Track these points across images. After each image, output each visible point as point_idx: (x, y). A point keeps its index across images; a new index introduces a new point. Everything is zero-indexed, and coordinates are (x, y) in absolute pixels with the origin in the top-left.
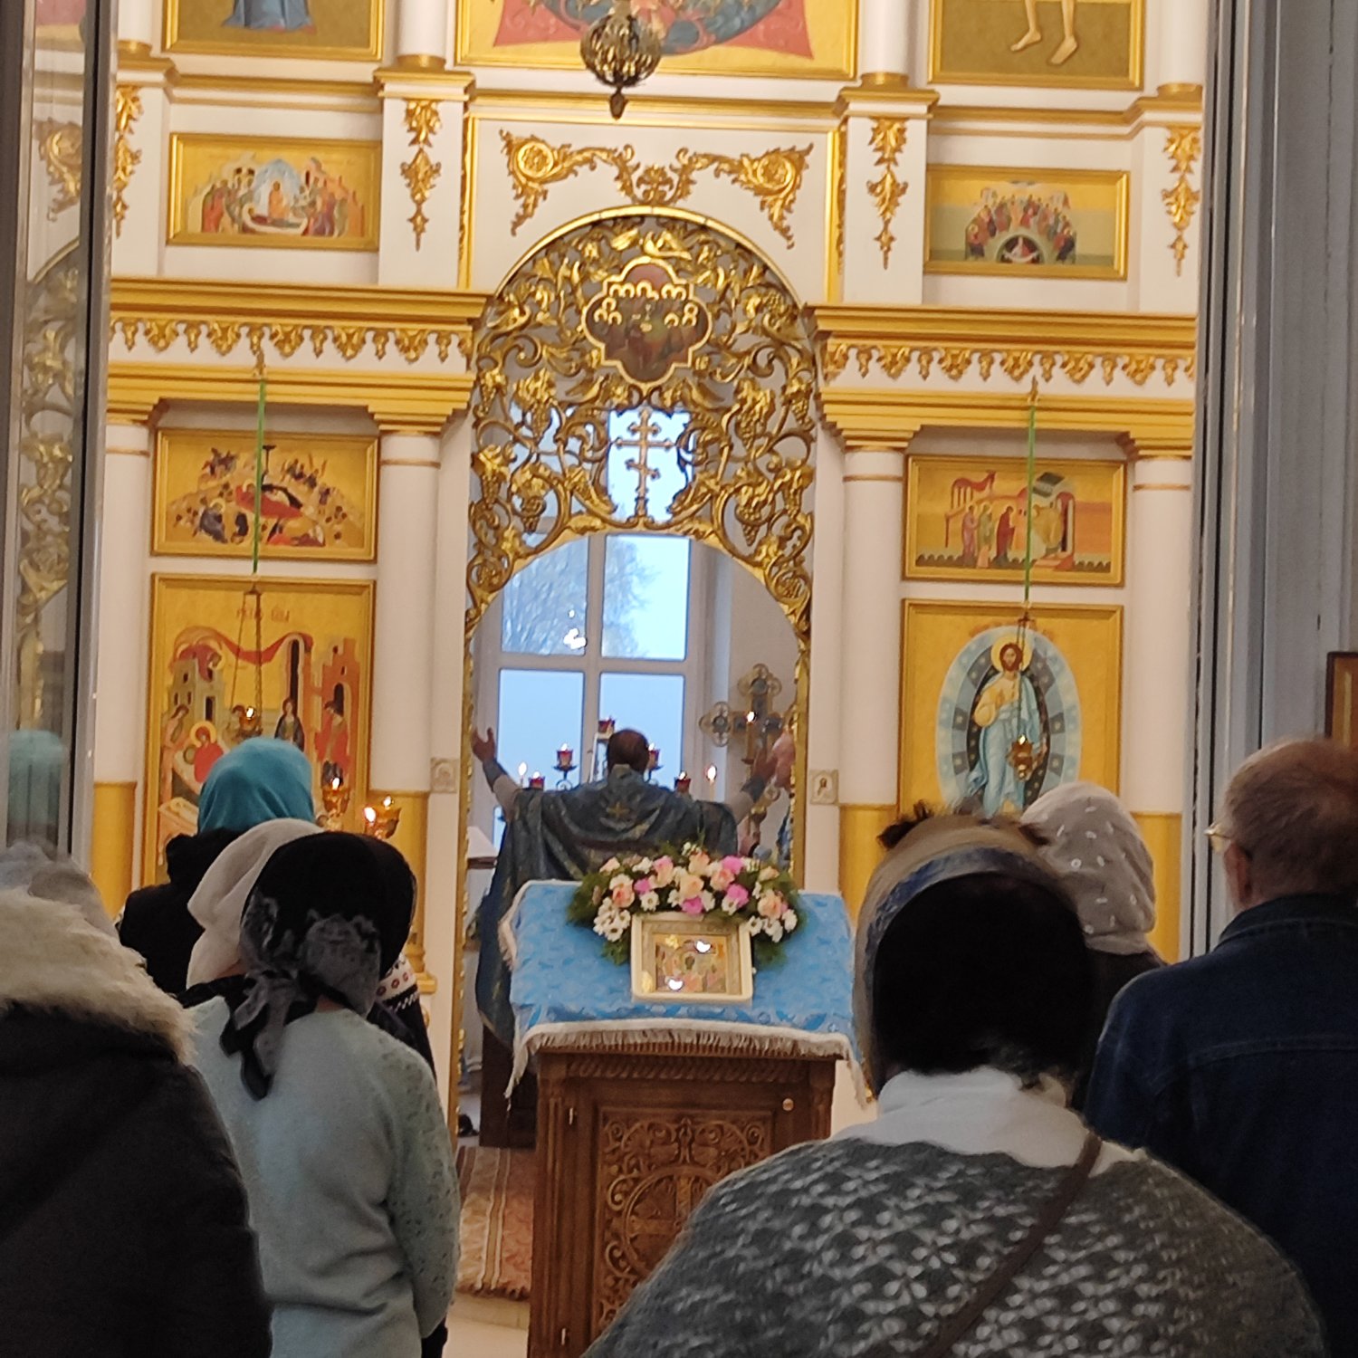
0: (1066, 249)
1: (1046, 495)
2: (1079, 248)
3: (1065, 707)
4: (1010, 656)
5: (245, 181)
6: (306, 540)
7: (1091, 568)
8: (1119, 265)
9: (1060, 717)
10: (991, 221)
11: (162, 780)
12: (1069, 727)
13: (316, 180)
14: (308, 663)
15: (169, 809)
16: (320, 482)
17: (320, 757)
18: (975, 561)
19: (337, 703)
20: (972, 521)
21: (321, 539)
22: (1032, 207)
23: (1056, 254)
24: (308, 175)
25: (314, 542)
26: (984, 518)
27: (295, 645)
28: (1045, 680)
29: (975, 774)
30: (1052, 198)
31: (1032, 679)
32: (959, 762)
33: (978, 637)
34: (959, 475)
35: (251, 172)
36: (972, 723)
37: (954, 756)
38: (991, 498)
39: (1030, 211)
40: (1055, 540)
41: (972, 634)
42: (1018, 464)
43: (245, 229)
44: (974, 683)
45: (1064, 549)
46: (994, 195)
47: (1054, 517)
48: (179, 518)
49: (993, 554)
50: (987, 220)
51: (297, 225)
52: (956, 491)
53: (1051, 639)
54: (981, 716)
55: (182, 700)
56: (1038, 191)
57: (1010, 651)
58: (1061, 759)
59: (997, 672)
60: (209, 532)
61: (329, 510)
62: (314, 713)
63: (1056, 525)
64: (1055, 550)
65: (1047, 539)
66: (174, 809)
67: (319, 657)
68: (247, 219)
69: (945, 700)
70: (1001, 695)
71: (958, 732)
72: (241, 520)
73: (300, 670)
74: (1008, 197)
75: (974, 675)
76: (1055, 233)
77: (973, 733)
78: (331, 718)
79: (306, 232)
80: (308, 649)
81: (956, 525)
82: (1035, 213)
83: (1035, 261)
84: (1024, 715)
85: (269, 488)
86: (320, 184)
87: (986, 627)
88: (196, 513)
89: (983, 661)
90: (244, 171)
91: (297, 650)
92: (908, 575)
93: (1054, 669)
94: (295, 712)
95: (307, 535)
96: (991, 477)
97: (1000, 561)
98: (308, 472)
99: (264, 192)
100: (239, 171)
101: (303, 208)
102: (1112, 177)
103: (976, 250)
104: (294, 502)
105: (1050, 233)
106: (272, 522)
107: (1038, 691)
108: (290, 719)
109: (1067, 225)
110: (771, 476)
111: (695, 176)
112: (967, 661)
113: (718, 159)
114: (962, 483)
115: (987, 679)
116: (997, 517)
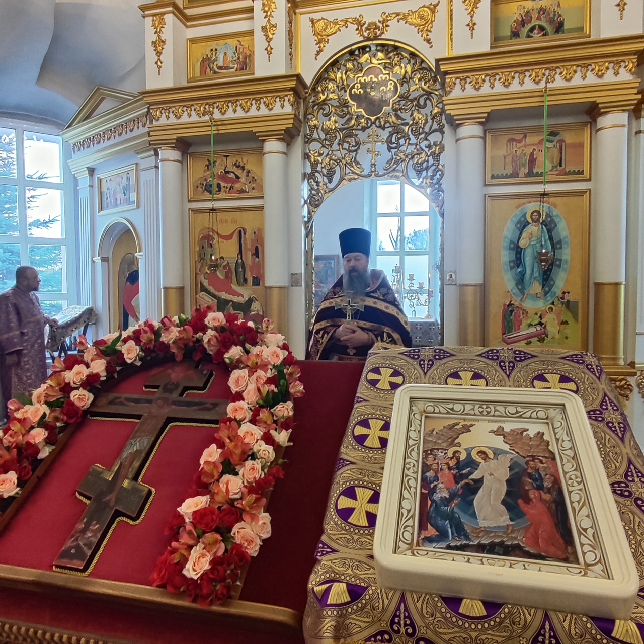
0: (559, 27)
1: (552, 142)
2: (566, 26)
3: (562, 237)
4: (535, 216)
5: (214, 54)
6: (242, 191)
7: (574, 173)
8: (587, 30)
9: (560, 242)
10: (523, 20)
11: (196, 285)
12: (564, 246)
13: (240, 49)
14: (245, 239)
15: (199, 296)
16: (246, 168)
17: (251, 275)
18: (518, 174)
19: (256, 253)
20: (517, 157)
21: (247, 190)
22: (542, 10)
23: (555, 30)
24: (236, 47)
25: (245, 192)
26: (522, 155)
27: (240, 231)
28: (552, 226)
29: (519, 269)
30: (552, 5)
31: (546, 226)
32: (512, 264)
33: (520, 209)
34: (510, 137)
35: (216, 50)
36: (518, 247)
37: (510, 262)
38: (525, 146)
39: (542, 13)
40: (556, 161)
41: (517, 207)
42: (538, 130)
43: (215, 72)
44: (519, 229)
45: (561, 166)
46: (524, 8)
47: (556, 152)
48: (197, 187)
49: (527, 171)
50: (520, 19)
51: (233, 68)
52: (508, 144)
53: (555, 207)
54: (522, 243)
55: (202, 255)
57: (535, 214)
58: (560, 260)
59: (529, 224)
60: (208, 191)
61: (250, 179)
62: (248, 258)
63: (556, 155)
64: (556, 166)
65: (553, 162)
66: (201, 296)
67: (249, 236)
68: (215, 68)
69: (505, 238)
70: (531, 234)
71: (511, 251)
72: (219, 186)
73: (242, 242)
74: (530, 7)
75: (519, 226)
76: (554, 20)
77: (518, 251)
78: (255, 259)
79: (237, 70)
80: (245, 234)
81: (509, 160)
82: (544, 13)
83: (544, 35)
84: (543, 241)
85: (228, 172)
86: (241, 50)
87: (524, 204)
88: (203, 185)
89: (522, 219)
90: (214, 50)
91: (241, 233)
92: (487, 183)
93: (557, 220)
94: (241, 259)
95: (242, 189)
96: (525, 137)
97: (530, 174)
98: (241, 164)
99: (221, 57)
100: (212, 50)
101: (235, 61)
103: (515, 34)
104: (238, 177)
105: (551, 21)
106: (230, 185)
107: (549, 231)
108: (240, 261)
109: (560, 16)
110: (427, 150)
111: (389, 23)
112: (515, 220)
113: (398, 14)
114: (511, 140)
115: (525, 227)
116: (528, 154)
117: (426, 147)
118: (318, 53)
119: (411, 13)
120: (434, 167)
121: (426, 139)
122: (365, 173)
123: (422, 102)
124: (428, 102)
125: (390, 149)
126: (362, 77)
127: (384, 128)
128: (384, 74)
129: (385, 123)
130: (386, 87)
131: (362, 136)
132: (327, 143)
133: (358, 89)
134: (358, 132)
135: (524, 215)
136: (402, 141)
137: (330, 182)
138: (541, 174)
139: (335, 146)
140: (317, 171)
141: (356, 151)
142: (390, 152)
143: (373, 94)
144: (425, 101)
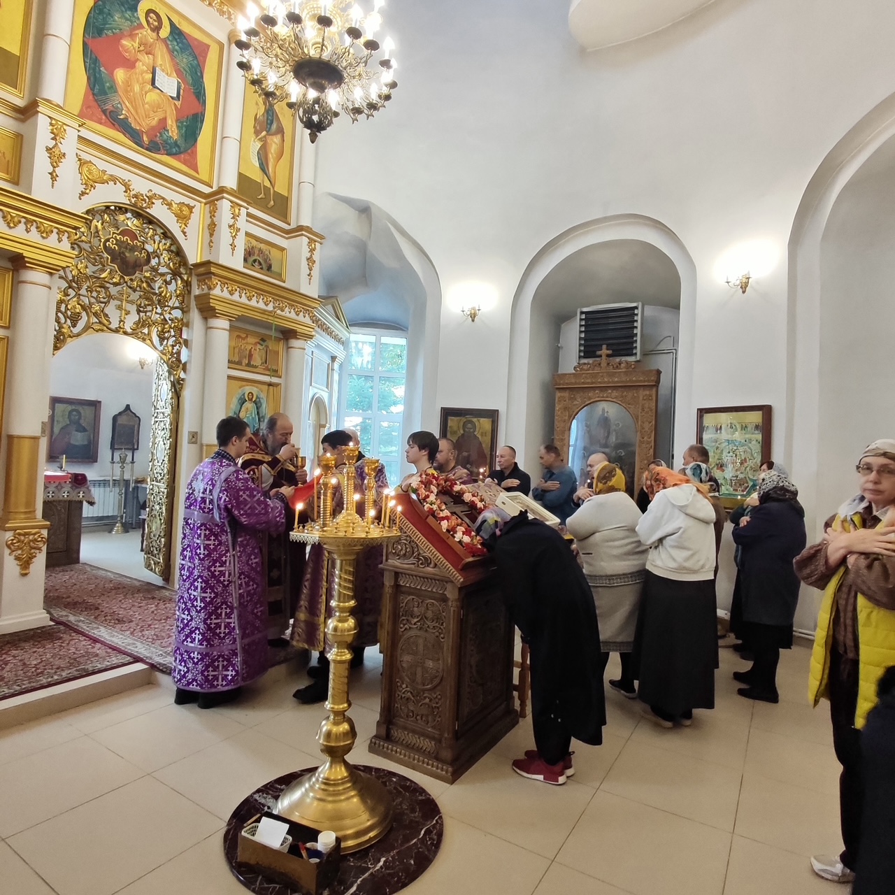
0: (269, 268)
1: (262, 345)
2: (273, 268)
4: (250, 396)
8: (283, 277)
18: (242, 363)
20: (242, 350)
22: (261, 251)
23: (267, 268)
26: (245, 349)
28: (259, 405)
30: (266, 250)
31: (256, 404)
34: (238, 333)
36: (239, 417)
38: (247, 343)
40: (264, 360)
41: (240, 388)
42: (254, 334)
46: (251, 243)
49: (247, 362)
50: (249, 251)
53: (260, 392)
54: (241, 415)
56: (262, 246)
57: (250, 394)
59: (246, 401)
63: (264, 356)
70: (247, 409)
74: (254, 245)
76: (267, 261)
81: (237, 350)
82: (261, 253)
83: (262, 269)
84: (253, 416)
87: (244, 386)
93: (262, 401)
96: (247, 337)
97: (249, 365)
102: (282, 249)
105: (265, 261)
107: (257, 408)
109: (270, 260)
110: (170, 322)
111: (154, 201)
112: (238, 396)
113: (163, 198)
114: (238, 337)
115: (243, 403)
116: (248, 350)
117: (170, 320)
118: (83, 194)
119: (173, 203)
120: (174, 338)
121: (170, 313)
122: (113, 326)
123: (168, 279)
124: (173, 281)
125: (139, 312)
126: (118, 234)
127: (135, 291)
128: (139, 242)
129: (137, 286)
130: (141, 254)
131: (114, 290)
132: (74, 285)
133: (113, 244)
134: (108, 285)
135: (244, 394)
136: (149, 308)
137: (74, 326)
138: (256, 367)
139: (83, 291)
140: (61, 312)
141: (105, 303)
142: (138, 314)
143: (127, 254)
144: (171, 279)
